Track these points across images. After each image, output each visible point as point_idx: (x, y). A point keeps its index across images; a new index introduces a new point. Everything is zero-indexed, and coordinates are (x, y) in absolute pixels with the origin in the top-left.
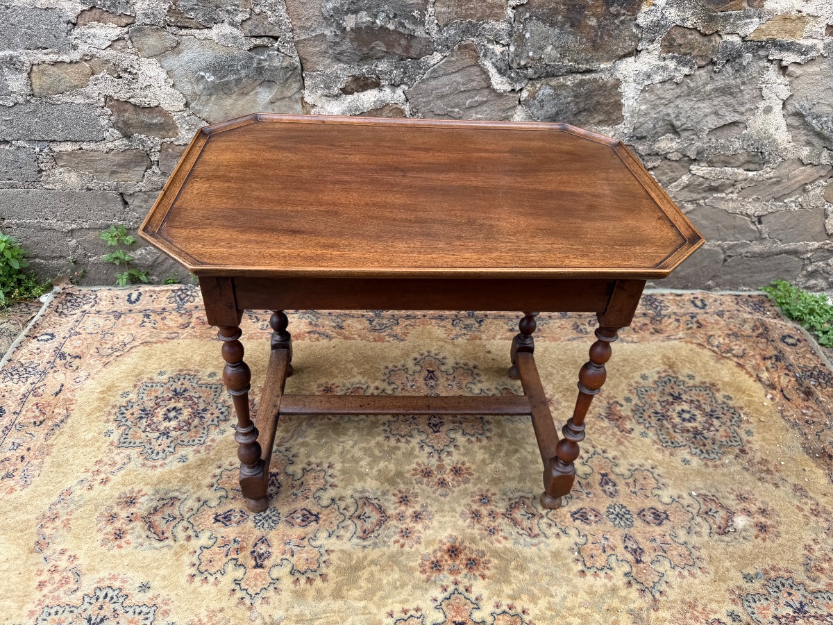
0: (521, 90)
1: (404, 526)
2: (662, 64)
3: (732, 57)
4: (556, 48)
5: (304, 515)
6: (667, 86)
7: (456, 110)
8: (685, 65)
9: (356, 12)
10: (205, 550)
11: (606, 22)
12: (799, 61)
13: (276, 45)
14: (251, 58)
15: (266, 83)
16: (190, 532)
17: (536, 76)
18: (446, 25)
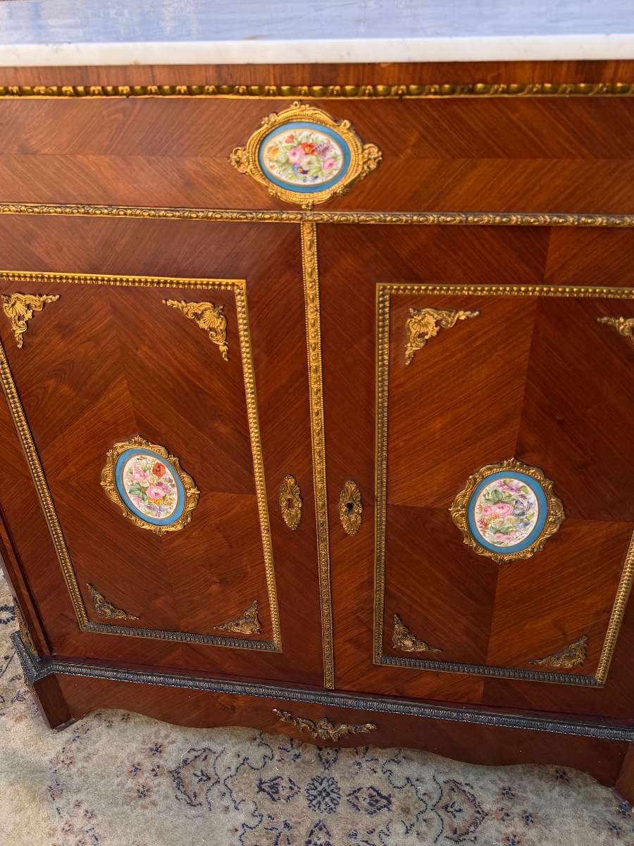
1: (510, 830)
5: (371, 796)
10: (248, 830)
16: (227, 801)
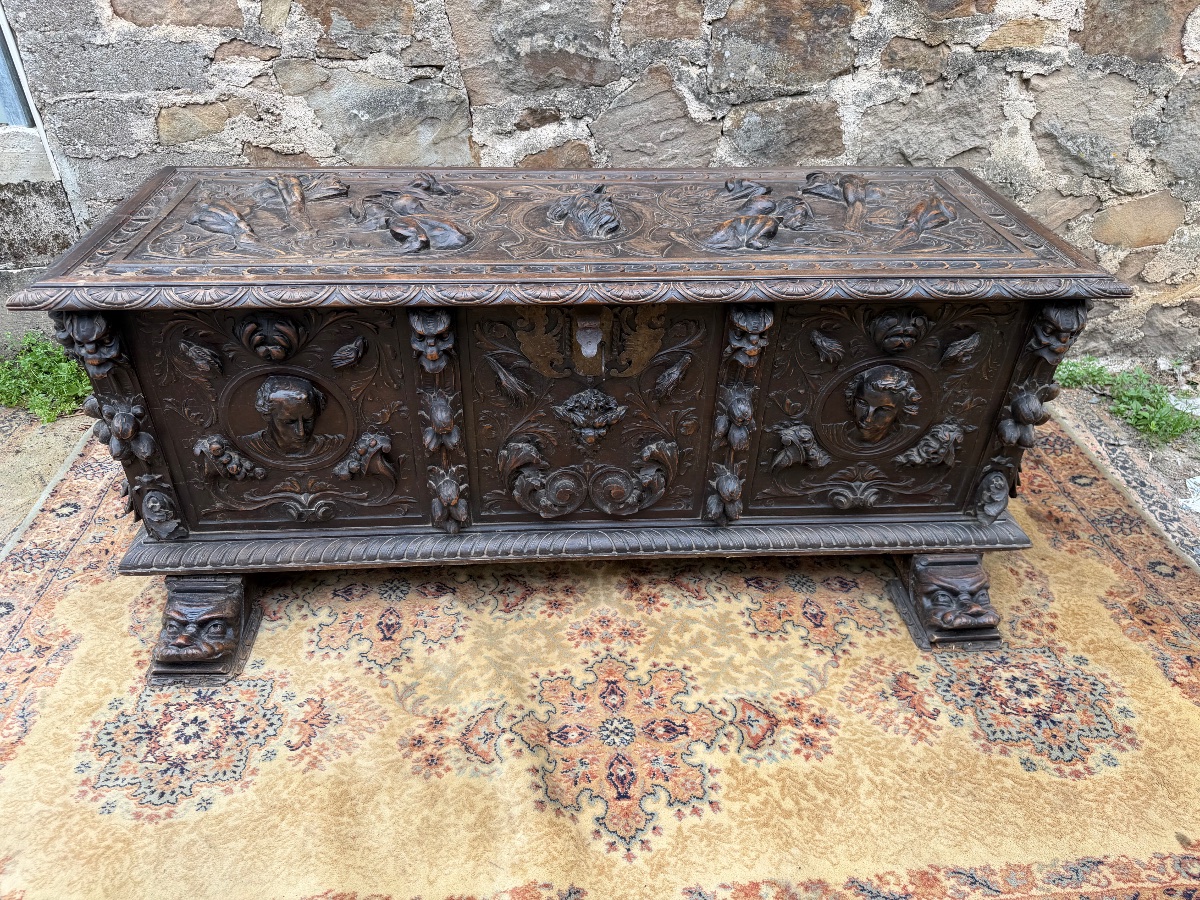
0: (723, 118)
2: (884, 81)
3: (965, 71)
4: (761, 68)
6: (893, 107)
7: (649, 144)
8: (911, 81)
9: (531, 34)
11: (816, 36)
12: (1042, 72)
13: (440, 75)
14: (411, 92)
15: (429, 121)
17: (740, 101)
18: (634, 46)
